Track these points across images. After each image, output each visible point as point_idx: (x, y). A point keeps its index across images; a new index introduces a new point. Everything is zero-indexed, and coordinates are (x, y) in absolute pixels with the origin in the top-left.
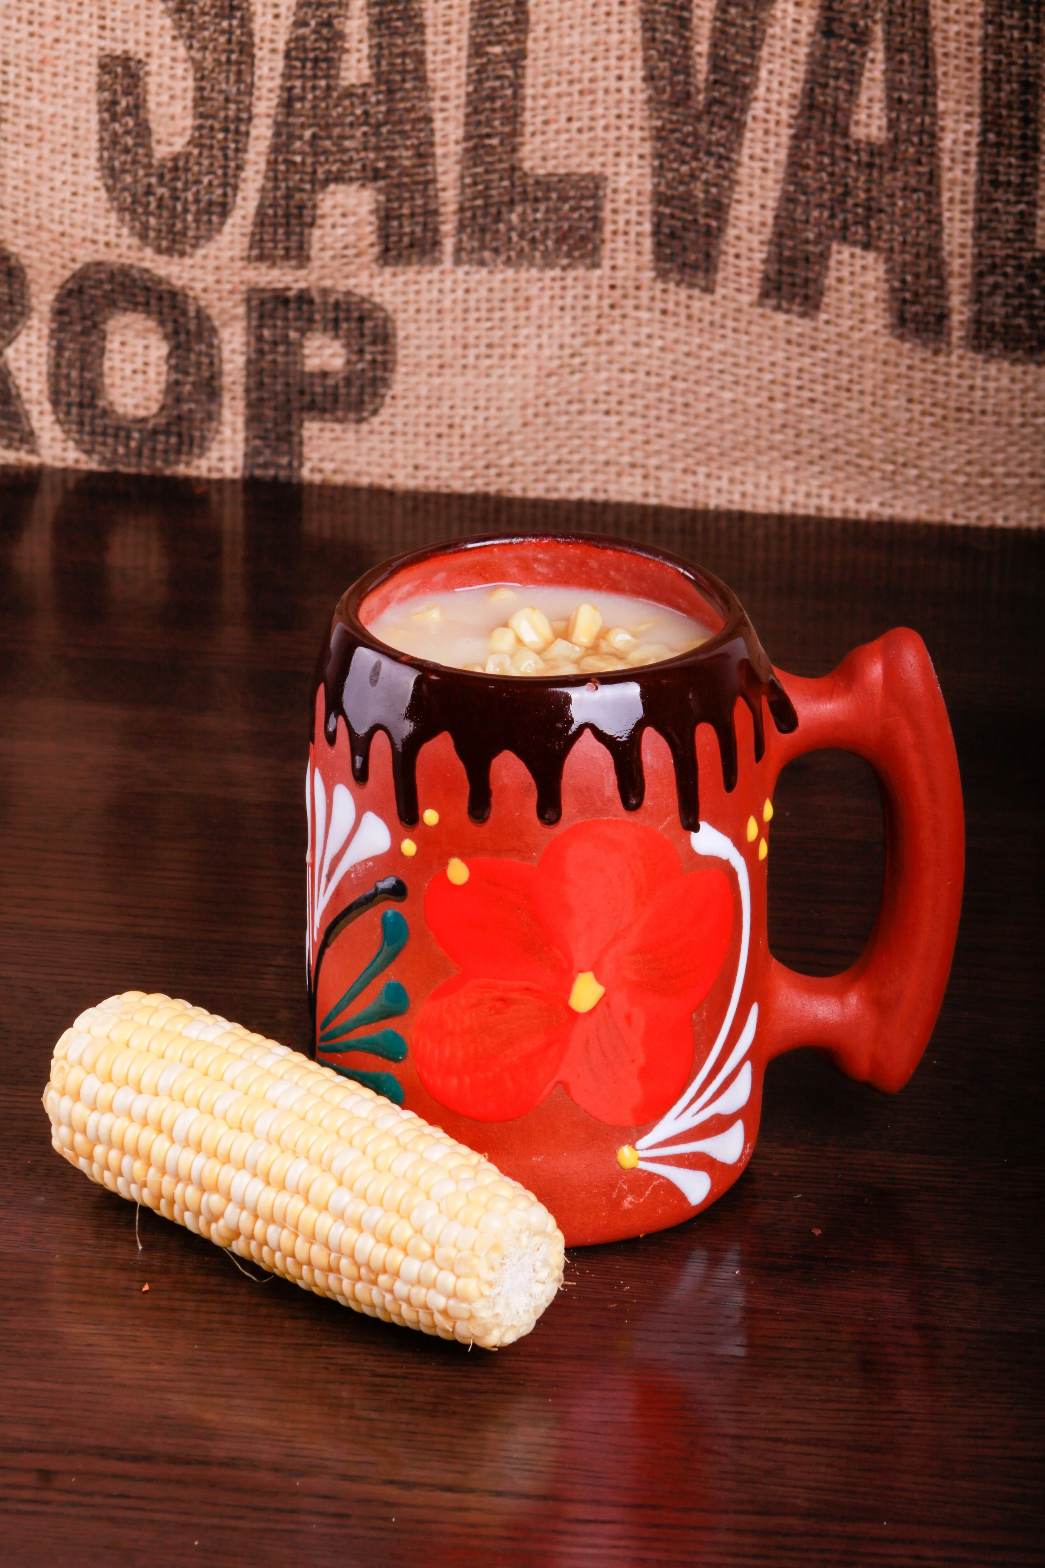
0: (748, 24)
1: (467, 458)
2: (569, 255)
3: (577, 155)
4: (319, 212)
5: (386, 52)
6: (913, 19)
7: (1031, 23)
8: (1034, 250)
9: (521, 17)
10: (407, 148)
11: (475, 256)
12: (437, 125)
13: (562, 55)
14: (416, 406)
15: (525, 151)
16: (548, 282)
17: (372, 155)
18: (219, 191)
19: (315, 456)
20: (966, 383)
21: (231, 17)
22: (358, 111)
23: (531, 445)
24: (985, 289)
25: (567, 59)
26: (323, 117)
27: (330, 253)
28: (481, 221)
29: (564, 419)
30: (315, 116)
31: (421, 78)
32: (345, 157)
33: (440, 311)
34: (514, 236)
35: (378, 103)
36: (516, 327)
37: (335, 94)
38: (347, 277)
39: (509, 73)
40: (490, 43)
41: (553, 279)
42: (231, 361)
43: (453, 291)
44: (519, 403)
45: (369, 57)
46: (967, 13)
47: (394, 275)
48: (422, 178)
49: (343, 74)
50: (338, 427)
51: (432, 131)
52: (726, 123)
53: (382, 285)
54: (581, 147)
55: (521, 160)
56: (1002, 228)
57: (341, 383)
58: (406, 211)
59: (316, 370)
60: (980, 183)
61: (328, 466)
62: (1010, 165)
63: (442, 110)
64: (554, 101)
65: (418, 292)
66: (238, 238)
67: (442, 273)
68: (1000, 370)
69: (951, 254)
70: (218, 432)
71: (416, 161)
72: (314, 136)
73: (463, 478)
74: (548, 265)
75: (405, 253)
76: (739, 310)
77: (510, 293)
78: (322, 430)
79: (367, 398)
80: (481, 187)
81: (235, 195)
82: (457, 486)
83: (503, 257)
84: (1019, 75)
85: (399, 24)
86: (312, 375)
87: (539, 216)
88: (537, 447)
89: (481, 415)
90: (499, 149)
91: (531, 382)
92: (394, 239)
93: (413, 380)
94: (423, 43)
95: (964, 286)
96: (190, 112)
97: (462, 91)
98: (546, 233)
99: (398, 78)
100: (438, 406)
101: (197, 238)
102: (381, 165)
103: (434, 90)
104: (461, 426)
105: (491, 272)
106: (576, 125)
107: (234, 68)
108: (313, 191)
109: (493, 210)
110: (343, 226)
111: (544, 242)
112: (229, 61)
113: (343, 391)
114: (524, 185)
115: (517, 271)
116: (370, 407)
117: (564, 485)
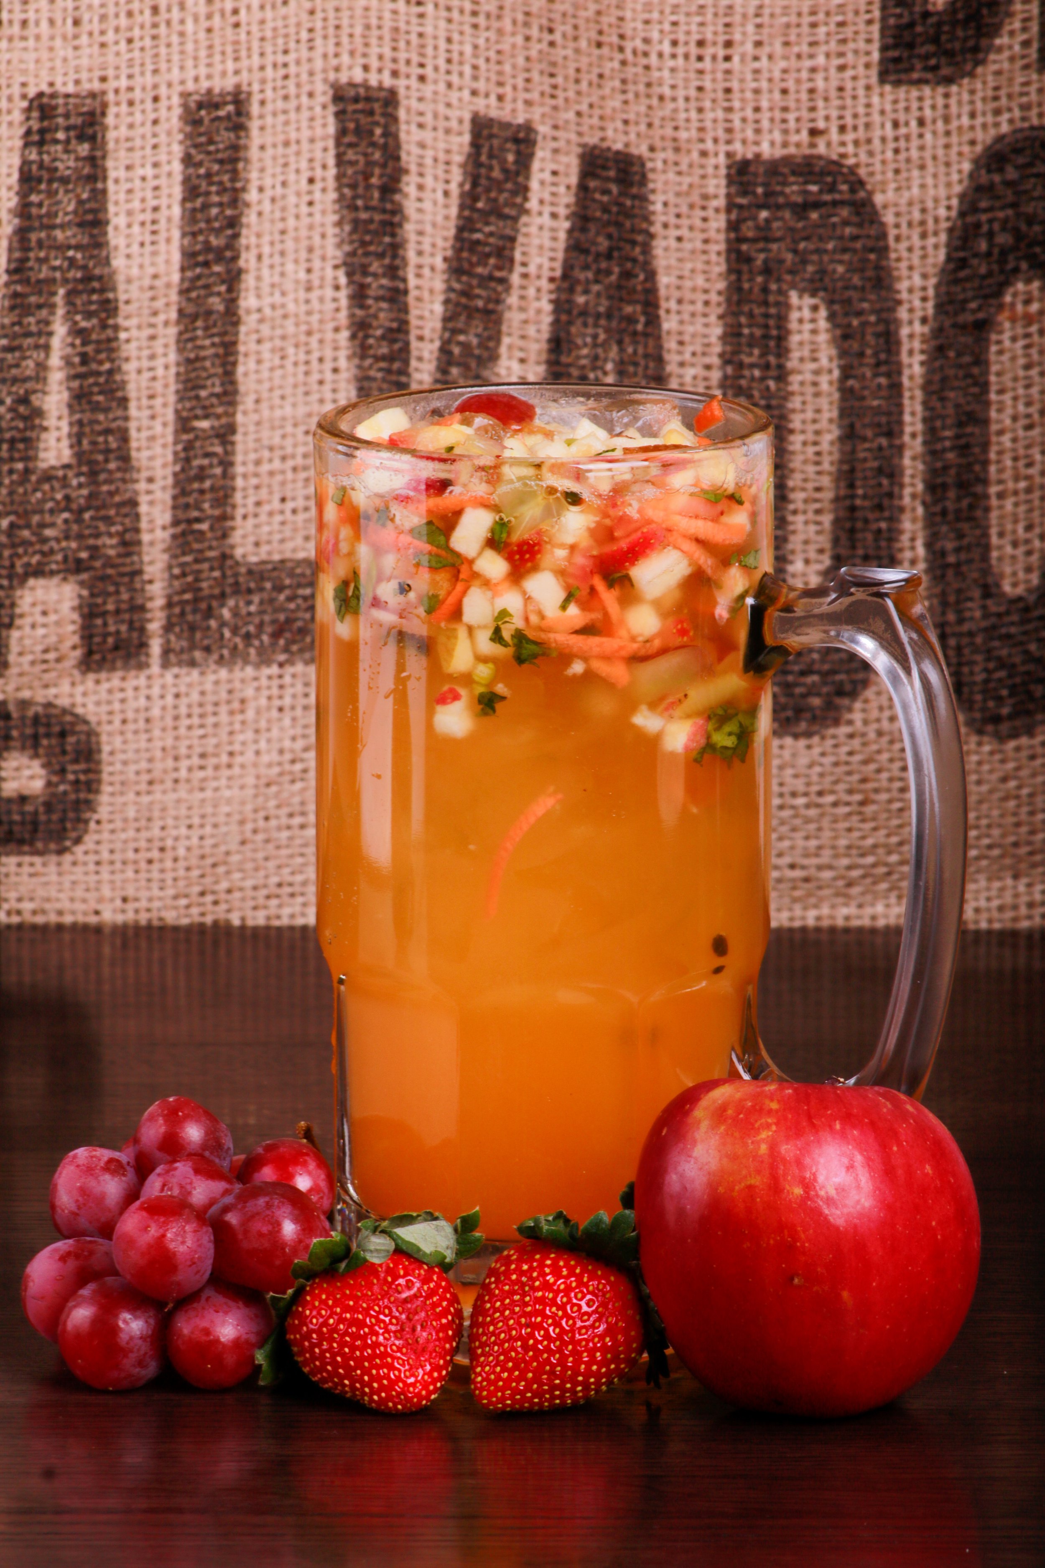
1: (181, 883)
2: (286, 650)
3: (292, 539)
4: (18, 611)
5: (87, 430)
6: (646, 367)
7: (772, 359)
9: (229, 388)
10: (110, 535)
11: (185, 657)
12: (143, 509)
13: (273, 428)
14: (124, 830)
15: (236, 537)
16: (264, 682)
17: (74, 545)
19: (13, 895)
22: (59, 496)
23: (249, 866)
25: (279, 432)
26: (21, 503)
27: (29, 658)
28: (190, 618)
29: (285, 834)
30: (12, 503)
31: (125, 459)
32: (46, 548)
33: (148, 721)
34: (227, 633)
35: (80, 486)
36: (231, 733)
37: (34, 478)
38: (46, 686)
39: (219, 449)
40: (196, 417)
41: (270, 678)
43: (162, 697)
44: (236, 817)
45: (70, 435)
46: (704, 354)
47: (98, 682)
48: (127, 569)
49: (42, 455)
50: (37, 860)
51: (137, 516)
53: (85, 694)
54: (295, 530)
55: (232, 547)
57: (41, 809)
58: (110, 607)
59: (14, 794)
61: (27, 906)
63: (149, 492)
64: (265, 480)
65: (123, 701)
67: (149, 678)
71: (121, 550)
72: (12, 525)
73: (176, 908)
74: (264, 660)
75: (109, 656)
77: (224, 695)
78: (19, 865)
79: (69, 825)
80: (190, 579)
82: (171, 917)
83: (215, 656)
85: (100, 398)
86: (9, 800)
87: (253, 608)
88: (256, 869)
89: (195, 833)
90: (209, 535)
91: (250, 792)
92: (97, 640)
93: (120, 800)
94: (126, 419)
97: (169, 471)
98: (260, 626)
99: (100, 458)
100: (148, 829)
102: (84, 555)
103: (139, 470)
104: (174, 848)
105: (202, 674)
106: (290, 505)
108: (11, 587)
109: (203, 606)
110: (44, 625)
111: (258, 636)
113: (43, 818)
114: (236, 575)
115: (231, 671)
116: (74, 835)
117: (286, 911)
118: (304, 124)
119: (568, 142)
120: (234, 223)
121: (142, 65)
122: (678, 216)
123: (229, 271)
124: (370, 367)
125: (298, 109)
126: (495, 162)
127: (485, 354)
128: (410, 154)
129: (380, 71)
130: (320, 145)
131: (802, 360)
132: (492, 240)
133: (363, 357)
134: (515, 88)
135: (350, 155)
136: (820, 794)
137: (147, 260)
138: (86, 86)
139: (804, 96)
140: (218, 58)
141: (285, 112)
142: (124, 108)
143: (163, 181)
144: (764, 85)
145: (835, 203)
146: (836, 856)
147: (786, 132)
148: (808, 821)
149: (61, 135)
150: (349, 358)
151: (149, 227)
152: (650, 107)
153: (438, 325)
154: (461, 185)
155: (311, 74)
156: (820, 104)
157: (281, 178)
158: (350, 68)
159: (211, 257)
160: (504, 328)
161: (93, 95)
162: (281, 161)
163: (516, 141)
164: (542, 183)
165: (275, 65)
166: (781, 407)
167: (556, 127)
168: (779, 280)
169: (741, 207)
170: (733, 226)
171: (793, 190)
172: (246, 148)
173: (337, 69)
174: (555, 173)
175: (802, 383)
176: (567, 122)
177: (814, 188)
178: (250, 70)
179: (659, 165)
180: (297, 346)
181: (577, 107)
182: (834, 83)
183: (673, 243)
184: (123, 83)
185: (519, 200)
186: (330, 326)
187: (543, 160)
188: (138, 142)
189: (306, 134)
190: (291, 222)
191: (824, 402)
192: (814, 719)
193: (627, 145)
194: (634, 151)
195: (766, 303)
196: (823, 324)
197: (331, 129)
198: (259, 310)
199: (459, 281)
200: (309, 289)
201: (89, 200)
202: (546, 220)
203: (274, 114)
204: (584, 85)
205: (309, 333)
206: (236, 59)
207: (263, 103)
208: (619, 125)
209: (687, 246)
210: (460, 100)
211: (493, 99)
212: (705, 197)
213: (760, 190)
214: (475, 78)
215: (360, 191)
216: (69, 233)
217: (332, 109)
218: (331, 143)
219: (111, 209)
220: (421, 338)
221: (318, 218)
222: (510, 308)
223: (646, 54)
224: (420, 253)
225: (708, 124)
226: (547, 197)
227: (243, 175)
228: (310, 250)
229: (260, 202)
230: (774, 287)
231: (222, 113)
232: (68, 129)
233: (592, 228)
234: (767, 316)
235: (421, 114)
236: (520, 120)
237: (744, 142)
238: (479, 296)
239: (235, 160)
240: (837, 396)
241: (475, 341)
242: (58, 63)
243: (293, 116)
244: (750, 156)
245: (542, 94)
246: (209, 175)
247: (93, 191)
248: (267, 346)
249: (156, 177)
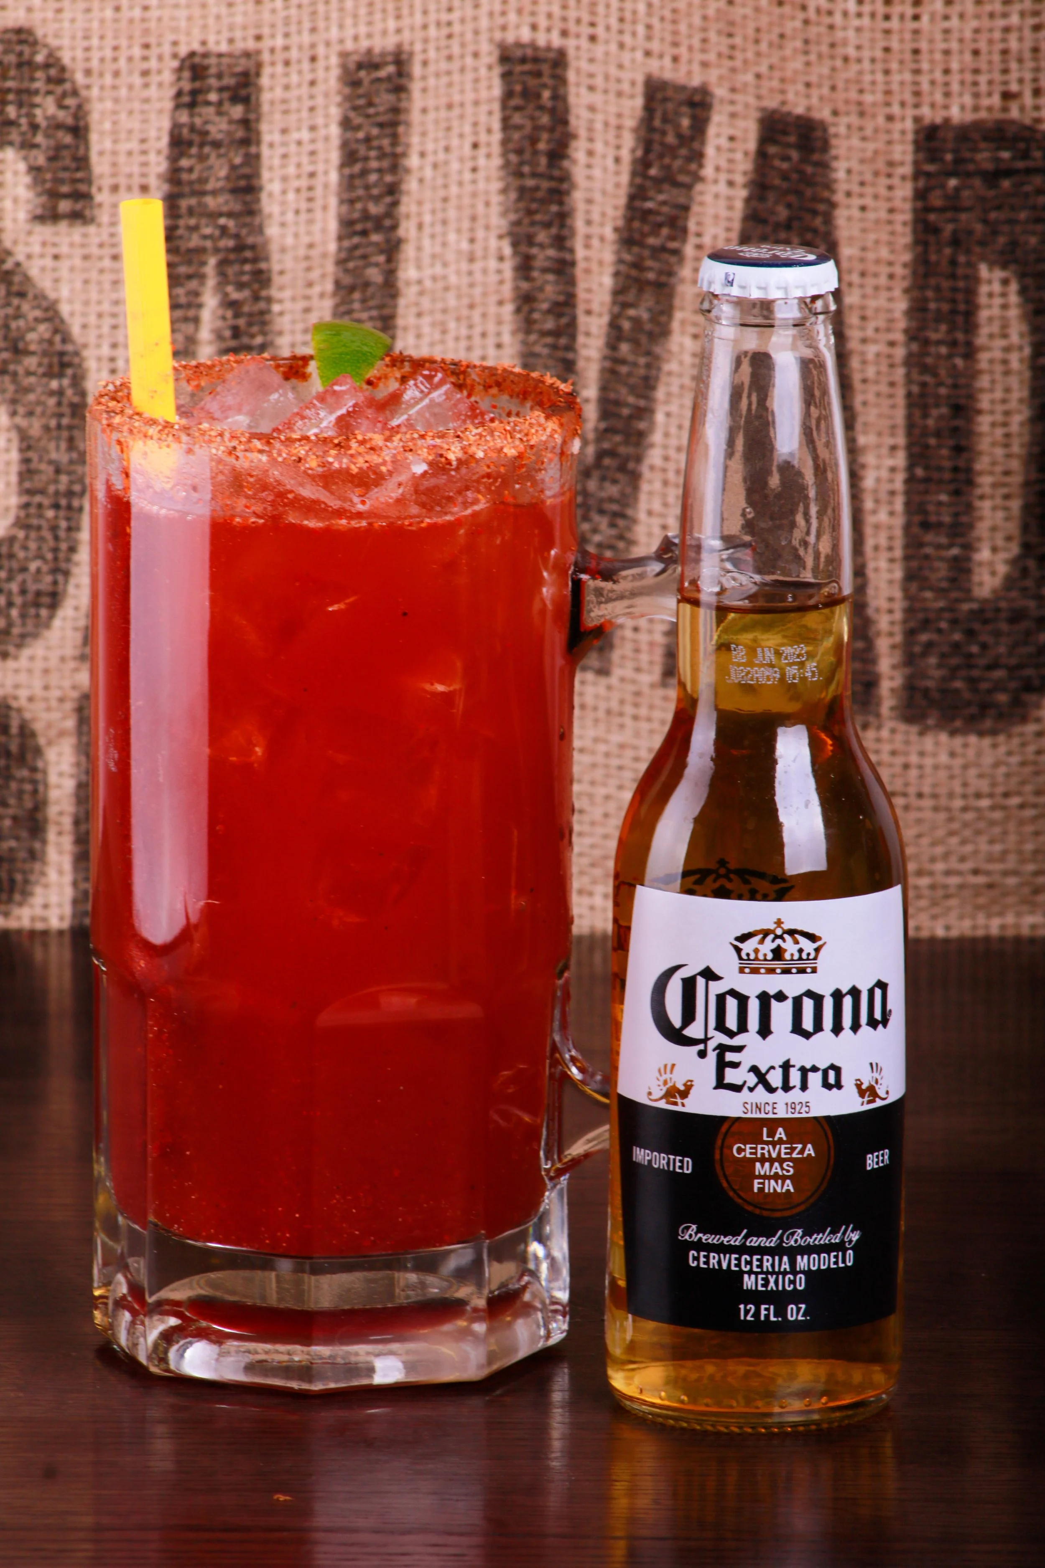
0: (642, 361)
7: (960, 336)
8: (971, 599)
18: (48, 579)
20: (899, 761)
21: (61, 375)
24: (917, 649)
42: (59, 786)
46: (888, 330)
52: (619, 476)
56: (934, 577)
60: (907, 528)
62: (940, 504)
66: (69, 633)
68: (937, 744)
69: (878, 610)
70: (43, 874)
76: (638, 694)
81: (66, 582)
84: (949, 397)
95: (894, 647)
96: (14, 487)
101: (23, 636)
107: (65, 434)
112: (59, 427)
118: (469, 86)
119: (747, 106)
120: (393, 190)
121: (299, 22)
122: (862, 184)
123: (388, 241)
124: (535, 343)
125: (462, 70)
126: (669, 128)
127: (657, 330)
128: (579, 118)
129: (549, 30)
130: (484, 108)
131: (991, 336)
132: (665, 209)
133: (528, 332)
134: (690, 48)
135: (517, 119)
136: (1006, 795)
137: (302, 229)
138: (240, 46)
139: (996, 57)
140: (378, 16)
141: (449, 73)
142: (279, 69)
143: (320, 146)
144: (954, 46)
145: (1028, 171)
146: (1023, 861)
147: (976, 95)
148: (992, 823)
149: (213, 97)
150: (514, 333)
151: (305, 194)
152: (834, 69)
153: (607, 298)
154: (633, 151)
155: (476, 32)
156: (1014, 65)
157: (442, 144)
158: (518, 27)
159: (369, 225)
160: (677, 302)
161: (247, 54)
162: (444, 125)
163: (692, 104)
164: (718, 149)
165: (438, 24)
166: (969, 386)
167: (733, 90)
168: (968, 252)
169: (928, 175)
170: (920, 195)
171: (984, 157)
172: (407, 111)
173: (504, 28)
174: (732, 139)
175: (991, 361)
176: (746, 85)
177: (1006, 155)
178: (412, 29)
179: (842, 130)
180: (458, 319)
181: (757, 69)
182: (1028, 44)
183: (856, 213)
184: (279, 42)
185: (693, 166)
186: (493, 299)
187: (719, 125)
188: (294, 105)
189: (470, 96)
190: (454, 190)
191: (1014, 382)
192: (1001, 716)
193: (809, 109)
194: (816, 115)
195: (953, 276)
196: (1014, 298)
197: (497, 91)
198: (419, 282)
199: (629, 251)
200: (472, 259)
201: (242, 165)
202: (722, 188)
203: (437, 75)
204: (764, 46)
205: (471, 306)
206: (398, 17)
207: (425, 63)
208: (800, 87)
209: (871, 215)
210: (633, 61)
211: (667, 61)
212: (891, 164)
213: (949, 157)
214: (649, 38)
215: (527, 156)
216: (221, 199)
217: (497, 71)
218: (496, 107)
219: (265, 174)
220: (589, 312)
221: (482, 185)
222: (682, 281)
223: (830, 13)
224: (589, 223)
225: (895, 87)
226: (723, 164)
227: (403, 139)
228: (474, 218)
229: (421, 168)
230: (962, 259)
231: (382, 73)
232: (221, 90)
233: (771, 196)
234: (954, 290)
235: (591, 76)
236: (696, 81)
237: (933, 105)
238: (650, 269)
239: (395, 124)
240: (1027, 374)
241: (645, 316)
242: (211, 21)
243: (456, 77)
244: (938, 120)
245: (720, 55)
246: (368, 140)
247: (247, 155)
248: (426, 320)
249: (313, 141)
